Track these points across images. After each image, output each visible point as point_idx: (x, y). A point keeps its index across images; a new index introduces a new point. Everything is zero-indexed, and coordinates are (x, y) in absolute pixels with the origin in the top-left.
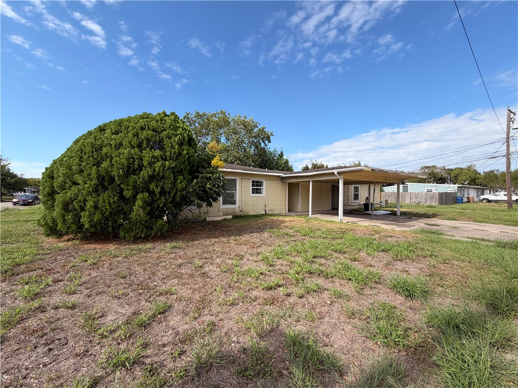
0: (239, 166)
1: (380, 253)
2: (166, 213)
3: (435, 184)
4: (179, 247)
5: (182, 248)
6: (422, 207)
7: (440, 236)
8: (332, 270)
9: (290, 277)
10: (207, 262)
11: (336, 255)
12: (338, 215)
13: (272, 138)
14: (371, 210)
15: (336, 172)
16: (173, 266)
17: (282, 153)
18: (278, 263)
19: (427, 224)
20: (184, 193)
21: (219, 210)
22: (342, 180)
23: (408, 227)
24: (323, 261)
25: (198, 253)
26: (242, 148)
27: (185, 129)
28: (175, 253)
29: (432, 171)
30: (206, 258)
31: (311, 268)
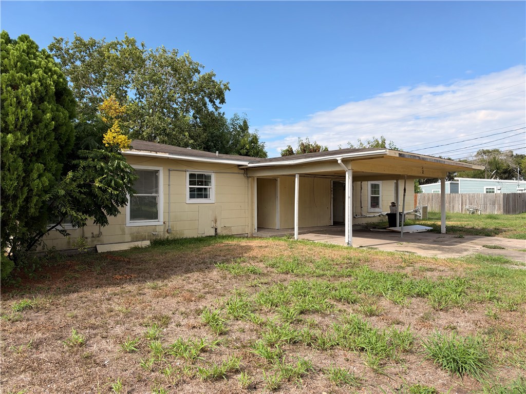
0: (163, 146)
1: (413, 300)
2: (9, 240)
3: (498, 180)
4: (37, 308)
5: (44, 308)
6: (479, 218)
7: (505, 266)
8: (333, 335)
9: (256, 352)
10: (96, 335)
11: (340, 306)
12: (344, 235)
13: (227, 94)
14: (400, 226)
15: (339, 158)
16: (21, 348)
17: (245, 122)
18: (236, 327)
19: (487, 247)
20: (47, 197)
21: (123, 231)
22: (351, 172)
23: (457, 253)
24: (317, 319)
25: (76, 317)
26: (169, 112)
27: (50, 70)
28: (28, 320)
29: (494, 158)
30: (93, 327)
31: (295, 334)
